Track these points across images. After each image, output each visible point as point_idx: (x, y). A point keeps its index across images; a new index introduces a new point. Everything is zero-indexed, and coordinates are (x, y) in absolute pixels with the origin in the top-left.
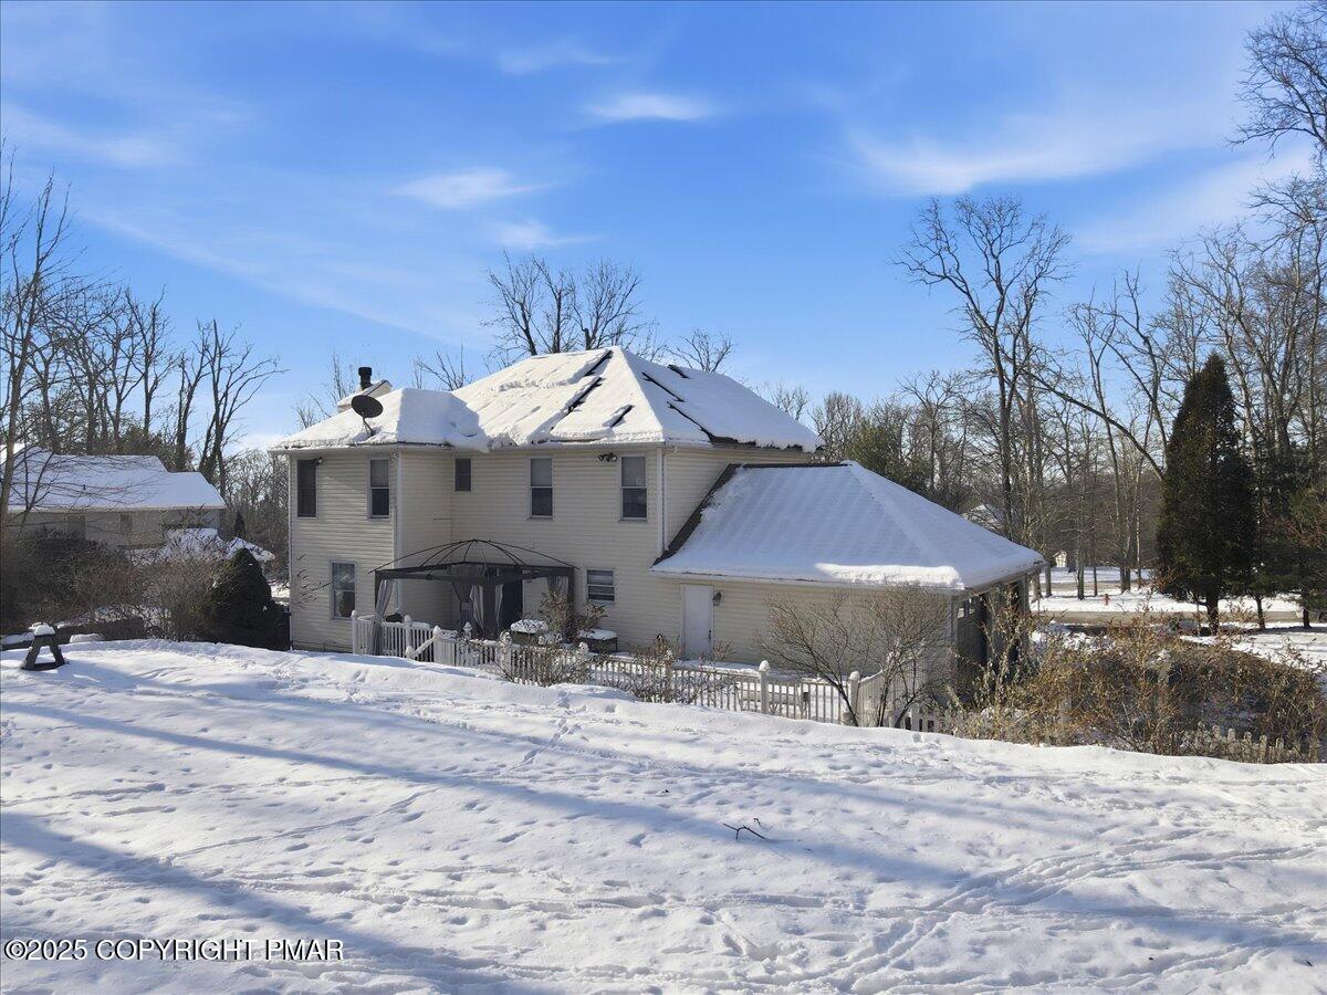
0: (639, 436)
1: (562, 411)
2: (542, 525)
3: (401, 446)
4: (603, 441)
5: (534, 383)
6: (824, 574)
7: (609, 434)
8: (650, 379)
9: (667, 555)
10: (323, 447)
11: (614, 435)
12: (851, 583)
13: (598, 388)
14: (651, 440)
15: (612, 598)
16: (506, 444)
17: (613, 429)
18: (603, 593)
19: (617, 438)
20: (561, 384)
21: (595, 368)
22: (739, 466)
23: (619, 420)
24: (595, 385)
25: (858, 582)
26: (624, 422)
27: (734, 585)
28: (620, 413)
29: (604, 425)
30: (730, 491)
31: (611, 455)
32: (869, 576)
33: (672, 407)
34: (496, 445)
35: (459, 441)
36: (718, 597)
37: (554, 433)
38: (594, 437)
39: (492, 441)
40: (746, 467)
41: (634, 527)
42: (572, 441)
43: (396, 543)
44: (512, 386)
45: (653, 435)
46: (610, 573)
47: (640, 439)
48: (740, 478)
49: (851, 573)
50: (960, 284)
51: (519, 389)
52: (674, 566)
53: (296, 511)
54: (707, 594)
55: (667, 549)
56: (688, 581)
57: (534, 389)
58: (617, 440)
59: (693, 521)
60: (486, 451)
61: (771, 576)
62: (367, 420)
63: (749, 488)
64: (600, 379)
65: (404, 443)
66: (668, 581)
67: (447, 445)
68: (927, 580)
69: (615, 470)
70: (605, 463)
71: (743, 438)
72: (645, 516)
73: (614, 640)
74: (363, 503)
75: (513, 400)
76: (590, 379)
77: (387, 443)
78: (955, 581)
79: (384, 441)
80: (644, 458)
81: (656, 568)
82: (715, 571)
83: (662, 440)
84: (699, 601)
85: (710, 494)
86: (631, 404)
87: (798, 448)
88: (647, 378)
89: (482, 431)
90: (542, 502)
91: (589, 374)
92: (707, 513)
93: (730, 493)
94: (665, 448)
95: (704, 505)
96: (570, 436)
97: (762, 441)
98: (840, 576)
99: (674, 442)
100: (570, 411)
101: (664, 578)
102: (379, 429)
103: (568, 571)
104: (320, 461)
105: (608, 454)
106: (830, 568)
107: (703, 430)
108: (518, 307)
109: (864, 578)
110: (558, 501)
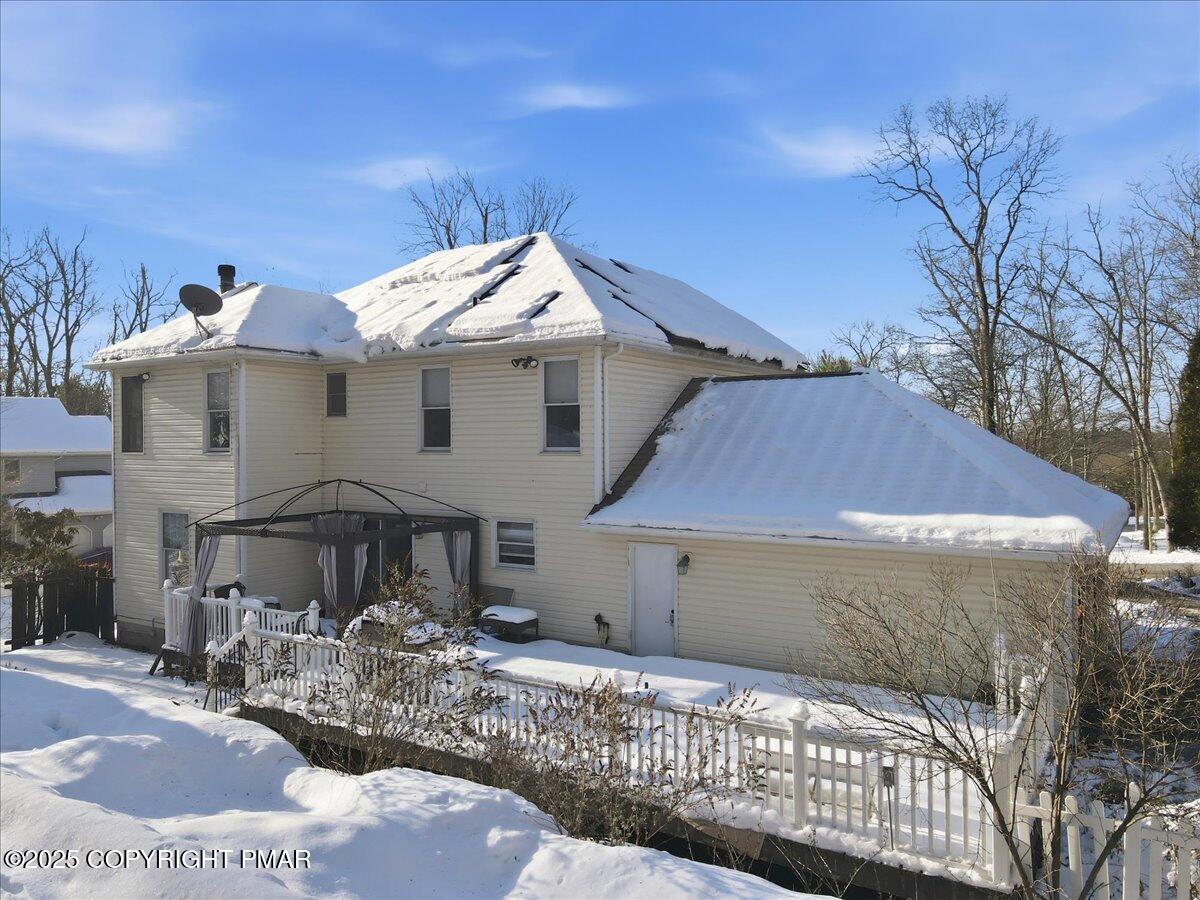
0: (568, 329)
1: (465, 303)
2: (436, 459)
3: (240, 351)
4: (517, 338)
5: (433, 277)
6: (854, 528)
7: (527, 328)
8: (585, 266)
9: (609, 500)
10: (145, 357)
11: (532, 329)
12: (900, 543)
13: (514, 278)
14: (584, 334)
15: (531, 561)
16: (388, 349)
17: (533, 321)
18: (520, 555)
19: (538, 333)
20: (468, 274)
21: (513, 256)
22: (705, 379)
23: (541, 310)
24: (512, 273)
25: (912, 541)
26: (549, 311)
27: (711, 545)
28: (543, 301)
29: (520, 316)
30: (695, 410)
31: (530, 359)
32: (931, 531)
33: (615, 297)
34: (375, 351)
35: (328, 348)
36: (684, 562)
37: (451, 330)
38: (507, 331)
39: (369, 346)
40: (715, 380)
41: (562, 461)
42: (474, 340)
43: (238, 484)
44: (406, 282)
45: (588, 326)
46: (529, 526)
47: (569, 333)
48: (709, 394)
49: (900, 526)
50: (935, 199)
51: (415, 285)
52: (618, 516)
53: (120, 446)
54: (669, 557)
55: (609, 492)
56: (640, 538)
57: (433, 283)
58: (537, 335)
59: (646, 453)
60: (362, 359)
61: (768, 531)
62: (201, 319)
63: (723, 407)
64: (519, 267)
65: (247, 347)
66: (609, 537)
67: (314, 353)
68: (1036, 539)
69: (535, 381)
70: (520, 369)
71: (712, 342)
72: (579, 446)
73: (534, 623)
74: (197, 431)
75: (402, 297)
76: (506, 267)
77: (225, 348)
78: (1088, 540)
79: (220, 345)
80: (577, 361)
81: (593, 519)
82: (679, 524)
83: (602, 332)
84: (657, 565)
85: (668, 417)
86: (559, 290)
87: (777, 363)
88: (582, 266)
89: (358, 334)
90: (437, 430)
91: (506, 262)
92: (665, 442)
93: (697, 414)
94: (605, 345)
95: (659, 431)
96: (471, 334)
97: (735, 350)
98: (880, 532)
99: (619, 338)
100: (475, 303)
101: (603, 533)
102: (217, 332)
103: (471, 524)
104: (145, 377)
105: (524, 359)
106: (864, 518)
107: (658, 326)
108: (442, 231)
109: (923, 535)
110: (459, 427)
